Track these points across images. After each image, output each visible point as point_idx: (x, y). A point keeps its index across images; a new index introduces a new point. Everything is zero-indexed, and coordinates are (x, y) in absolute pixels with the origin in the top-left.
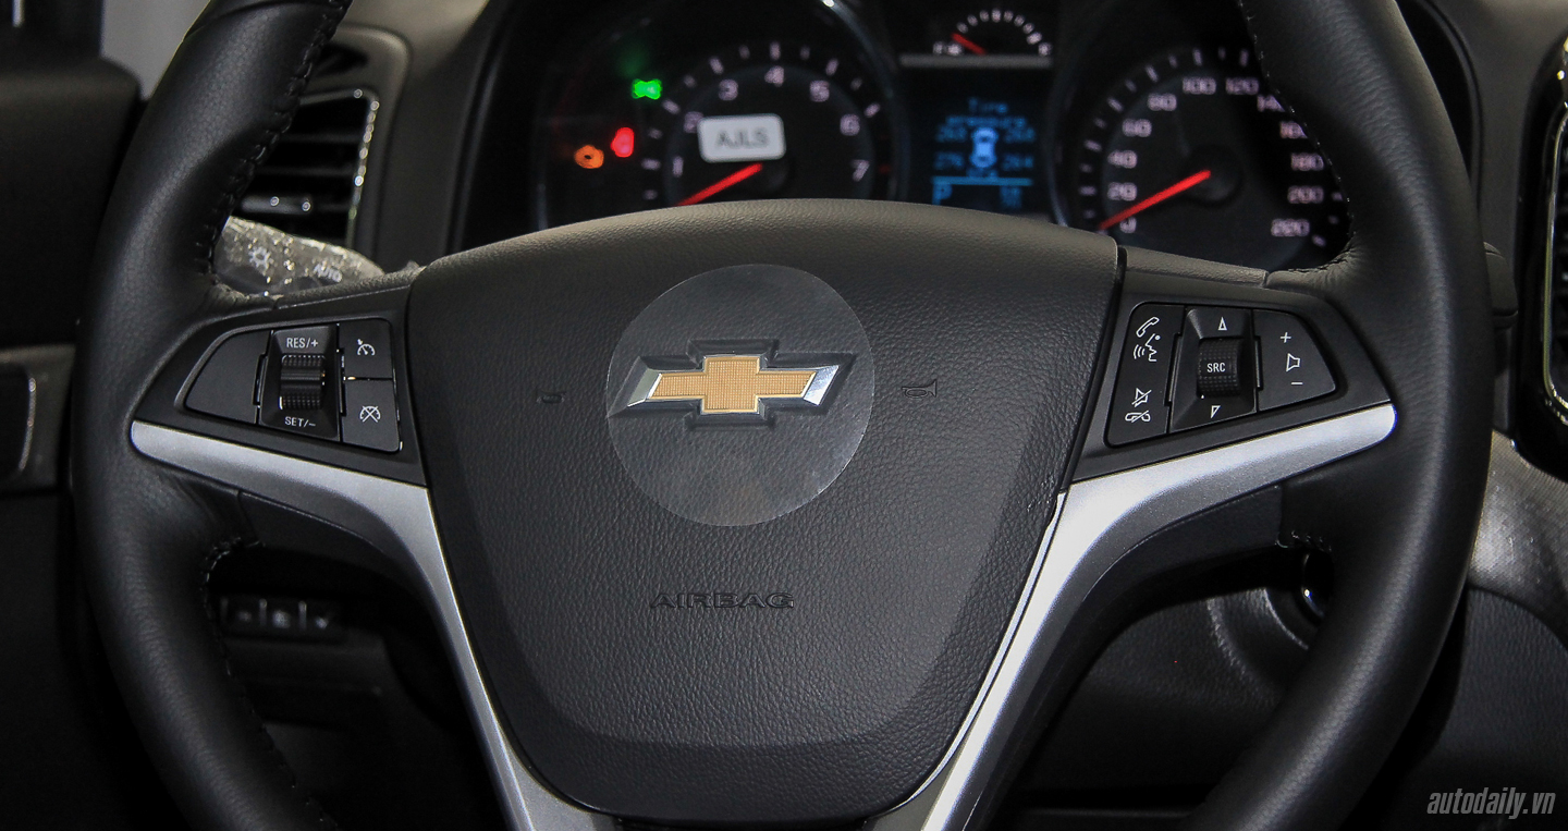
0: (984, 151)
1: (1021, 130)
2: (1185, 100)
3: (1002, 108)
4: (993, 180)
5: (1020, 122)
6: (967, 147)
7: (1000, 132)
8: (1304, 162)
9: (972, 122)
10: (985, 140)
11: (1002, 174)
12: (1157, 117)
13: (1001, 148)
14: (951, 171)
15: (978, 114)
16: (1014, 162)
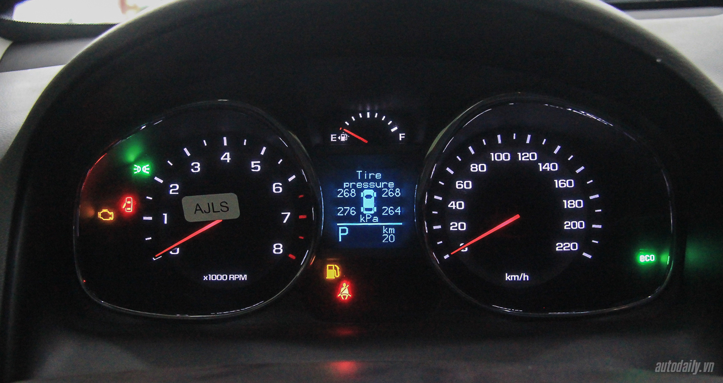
0: (369, 204)
1: (392, 190)
2: (492, 165)
3: (378, 176)
4: (376, 222)
5: (391, 185)
6: (357, 202)
7: (379, 192)
8: (571, 204)
9: (359, 185)
10: (368, 197)
11: (382, 219)
12: (475, 177)
13: (380, 202)
14: (348, 218)
15: (363, 180)
16: (389, 210)
